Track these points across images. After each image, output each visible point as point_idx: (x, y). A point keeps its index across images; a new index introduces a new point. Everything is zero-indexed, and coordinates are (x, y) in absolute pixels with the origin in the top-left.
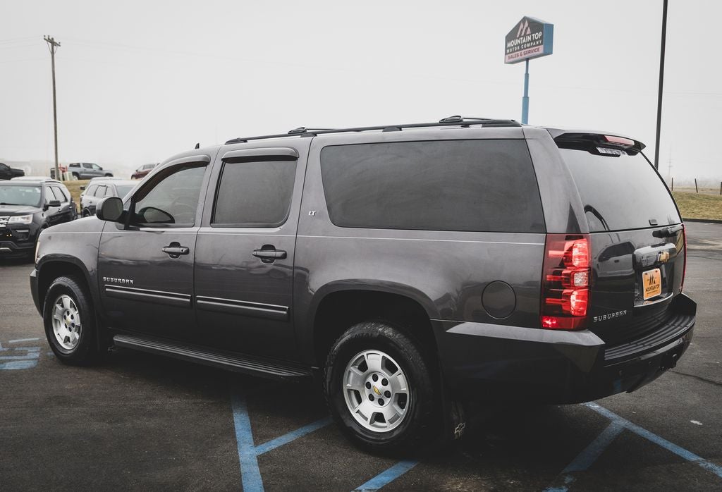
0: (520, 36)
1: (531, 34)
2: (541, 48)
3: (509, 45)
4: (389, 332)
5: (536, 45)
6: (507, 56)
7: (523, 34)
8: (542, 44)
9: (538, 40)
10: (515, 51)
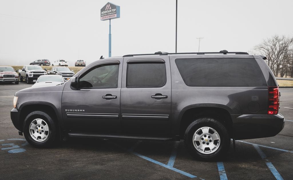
0: (107, 10)
1: (111, 9)
2: (116, 15)
3: (102, 13)
4: (212, 120)
5: (113, 14)
6: (102, 17)
7: (108, 9)
8: (116, 14)
9: (114, 12)
10: (105, 16)
